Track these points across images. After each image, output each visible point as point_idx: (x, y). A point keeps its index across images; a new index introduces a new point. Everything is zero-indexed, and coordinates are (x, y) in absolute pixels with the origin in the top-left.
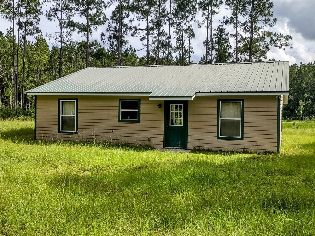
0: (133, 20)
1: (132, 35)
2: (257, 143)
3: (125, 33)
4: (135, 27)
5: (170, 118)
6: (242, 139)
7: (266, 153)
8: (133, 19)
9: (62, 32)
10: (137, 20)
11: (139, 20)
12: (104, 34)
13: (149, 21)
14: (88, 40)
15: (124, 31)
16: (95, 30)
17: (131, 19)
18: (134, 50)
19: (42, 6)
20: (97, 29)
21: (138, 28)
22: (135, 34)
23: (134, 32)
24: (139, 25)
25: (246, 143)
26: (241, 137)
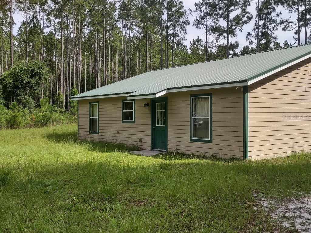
0: (280, 14)
1: (283, 29)
2: (225, 146)
3: (275, 28)
4: (287, 21)
5: (156, 118)
6: (211, 142)
7: (233, 159)
8: (281, 12)
9: (208, 38)
10: (289, 12)
11: (291, 12)
12: (251, 33)
13: (300, 11)
14: (228, 42)
15: (273, 27)
16: (241, 31)
17: (278, 13)
18: (290, 45)
19: (188, 16)
20: (242, 30)
21: (289, 21)
22: (287, 28)
23: (285, 26)
24: (290, 17)
25: (215, 147)
26: (210, 140)
